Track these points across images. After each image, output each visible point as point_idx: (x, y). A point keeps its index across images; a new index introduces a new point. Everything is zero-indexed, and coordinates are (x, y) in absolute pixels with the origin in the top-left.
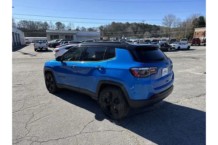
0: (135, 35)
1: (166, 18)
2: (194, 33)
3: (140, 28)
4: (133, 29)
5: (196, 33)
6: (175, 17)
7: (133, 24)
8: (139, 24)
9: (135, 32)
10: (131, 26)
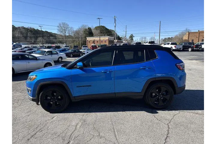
0: (27, 40)
1: (60, 25)
2: (87, 41)
3: (30, 33)
4: (21, 33)
5: (88, 41)
6: (68, 25)
7: (21, 28)
8: (29, 29)
9: (26, 38)
10: (18, 31)
